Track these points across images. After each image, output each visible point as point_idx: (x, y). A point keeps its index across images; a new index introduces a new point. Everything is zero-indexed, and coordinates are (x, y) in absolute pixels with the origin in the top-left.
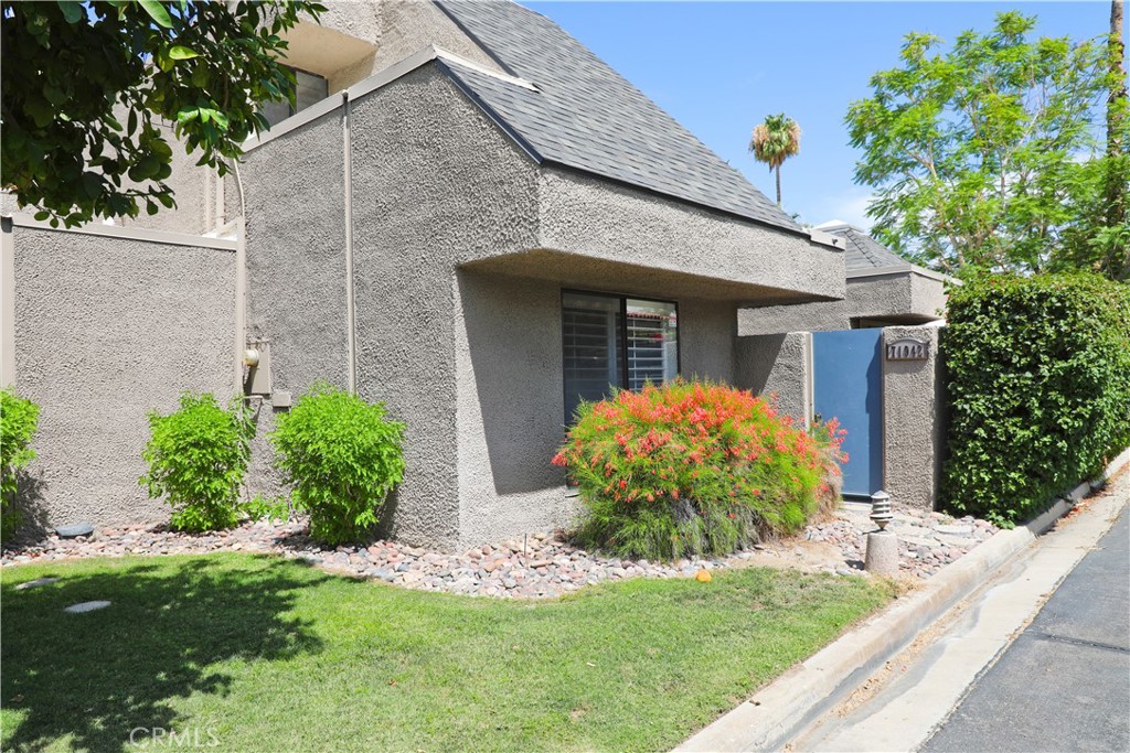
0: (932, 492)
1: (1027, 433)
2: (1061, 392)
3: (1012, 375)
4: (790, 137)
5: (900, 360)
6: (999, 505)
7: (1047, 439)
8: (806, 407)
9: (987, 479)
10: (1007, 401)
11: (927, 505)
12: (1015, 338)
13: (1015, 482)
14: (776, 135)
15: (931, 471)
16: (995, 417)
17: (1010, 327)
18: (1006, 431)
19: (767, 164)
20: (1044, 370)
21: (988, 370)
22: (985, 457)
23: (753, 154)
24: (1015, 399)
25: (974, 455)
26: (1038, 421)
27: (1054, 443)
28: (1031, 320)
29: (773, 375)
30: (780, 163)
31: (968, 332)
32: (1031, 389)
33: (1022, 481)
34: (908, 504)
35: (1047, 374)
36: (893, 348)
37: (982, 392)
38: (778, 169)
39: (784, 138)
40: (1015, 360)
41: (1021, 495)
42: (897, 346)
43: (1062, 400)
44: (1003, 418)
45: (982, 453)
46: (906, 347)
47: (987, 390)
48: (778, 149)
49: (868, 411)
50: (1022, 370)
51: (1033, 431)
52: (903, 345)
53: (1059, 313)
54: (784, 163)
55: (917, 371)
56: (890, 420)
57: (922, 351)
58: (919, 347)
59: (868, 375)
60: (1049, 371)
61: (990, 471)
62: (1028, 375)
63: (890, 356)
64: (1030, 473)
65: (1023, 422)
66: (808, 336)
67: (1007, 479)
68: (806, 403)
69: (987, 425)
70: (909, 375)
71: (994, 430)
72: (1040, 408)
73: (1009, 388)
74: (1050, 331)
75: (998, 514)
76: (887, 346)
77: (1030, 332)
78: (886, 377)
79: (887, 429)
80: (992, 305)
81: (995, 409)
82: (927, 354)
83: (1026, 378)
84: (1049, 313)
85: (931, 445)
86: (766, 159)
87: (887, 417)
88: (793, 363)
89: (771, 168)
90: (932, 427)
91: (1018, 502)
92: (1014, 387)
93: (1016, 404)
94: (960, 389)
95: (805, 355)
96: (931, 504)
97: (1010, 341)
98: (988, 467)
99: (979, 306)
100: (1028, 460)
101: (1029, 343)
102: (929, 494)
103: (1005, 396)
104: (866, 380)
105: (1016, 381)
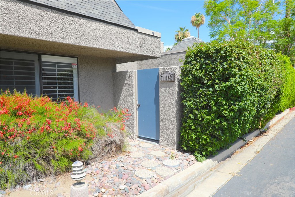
0: (176, 140)
1: (209, 117)
2: (224, 98)
3: (204, 89)
4: (202, 19)
5: (164, 82)
6: (199, 149)
7: (218, 121)
8: (134, 102)
9: (194, 138)
10: (202, 102)
11: (174, 146)
12: (206, 71)
13: (205, 140)
14: (198, 19)
15: (176, 131)
16: (197, 109)
17: (204, 66)
18: (201, 116)
19: (196, 27)
20: (217, 87)
21: (195, 87)
22: (193, 127)
23: (191, 24)
24: (205, 101)
25: (190, 126)
26: (215, 112)
27: (221, 122)
28: (213, 62)
29: (124, 88)
30: (199, 27)
31: (188, 69)
32: (212, 96)
33: (208, 140)
34: (167, 145)
35: (218, 89)
36: (162, 76)
37: (193, 97)
38: (198, 28)
39: (200, 20)
40: (205, 82)
41: (208, 146)
42: (163, 75)
43: (224, 102)
44: (201, 109)
45: (193, 125)
46: (166, 76)
47: (195, 96)
48: (198, 22)
49: (155, 104)
50: (208, 87)
51: (212, 117)
52: (165, 75)
53: (224, 59)
54: (200, 27)
55: (171, 87)
56: (161, 109)
57: (172, 78)
58: (171, 76)
59: (155, 89)
60: (219, 88)
61: (195, 134)
62: (211, 89)
63: (161, 80)
64: (212, 136)
65: (208, 112)
66: (135, 71)
67: (202, 138)
68: (134, 100)
69: (195, 113)
70: (168, 89)
71: (197, 115)
72: (215, 106)
73: (203, 95)
74: (220, 68)
75: (198, 153)
76: (160, 75)
77: (212, 68)
78: (160, 90)
79: (160, 112)
80: (198, 56)
81: (197, 105)
82: (174, 79)
83: (210, 91)
84: (220, 59)
85: (176, 120)
86: (195, 25)
87: (160, 107)
88: (130, 83)
89: (197, 28)
90: (176, 112)
91: (207, 149)
92: (205, 96)
93: (205, 103)
94: (184, 95)
95: (134, 80)
96: (175, 146)
97: (204, 73)
98: (194, 132)
99: (193, 57)
100: (210, 130)
101: (211, 74)
102: (175, 141)
103: (201, 99)
104: (154, 90)
105: (206, 92)
